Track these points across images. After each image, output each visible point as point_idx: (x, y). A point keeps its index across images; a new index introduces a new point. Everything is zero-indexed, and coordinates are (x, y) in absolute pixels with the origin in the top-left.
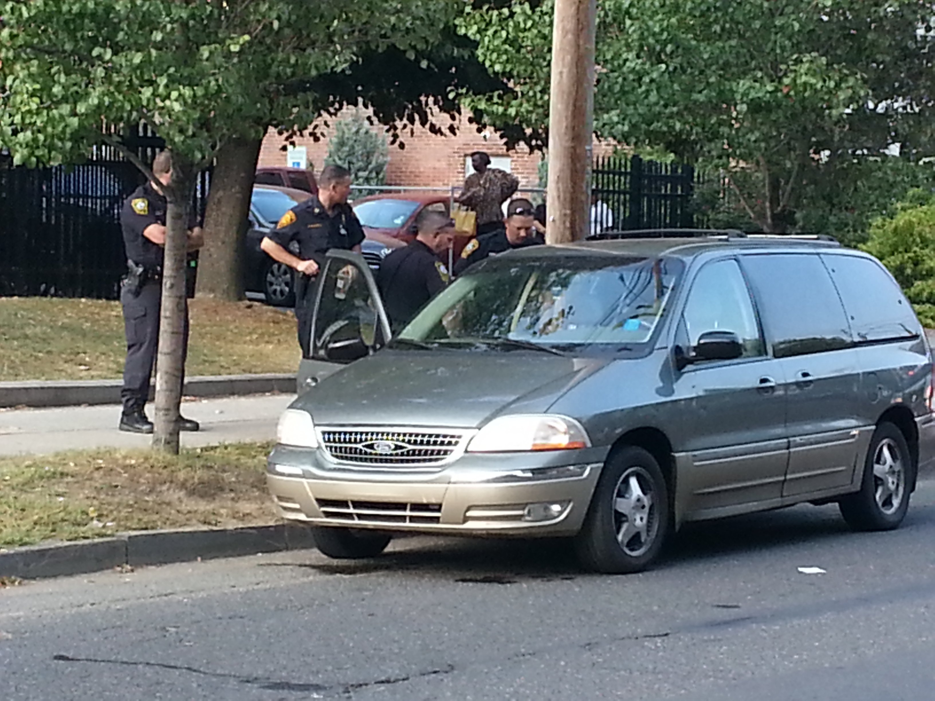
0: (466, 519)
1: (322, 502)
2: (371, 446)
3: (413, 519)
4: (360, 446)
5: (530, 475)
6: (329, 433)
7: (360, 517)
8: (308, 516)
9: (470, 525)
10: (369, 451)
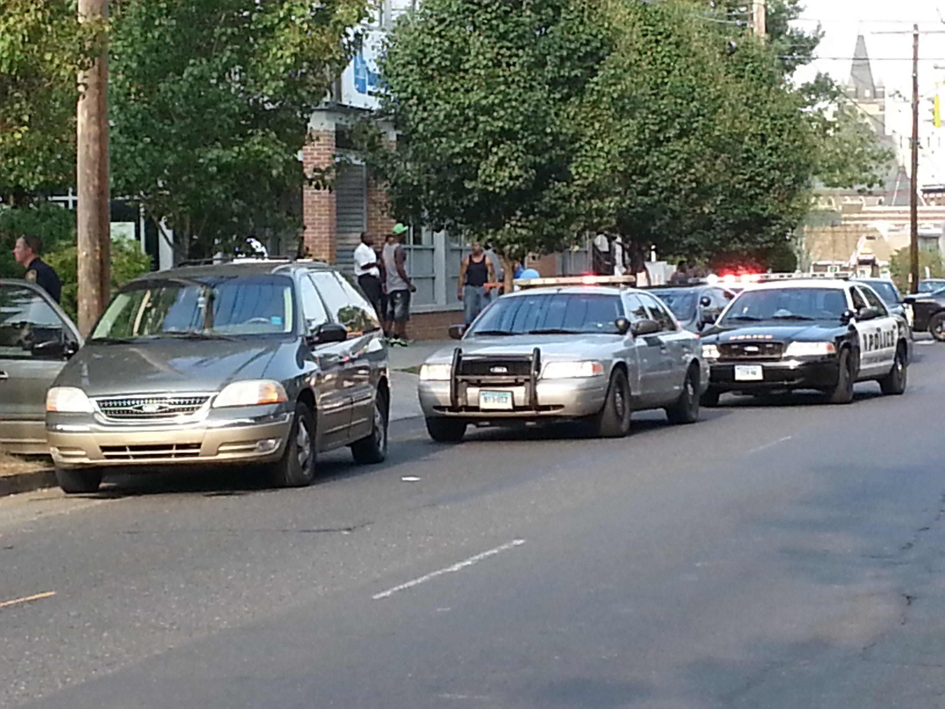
0: (218, 452)
1: (104, 449)
2: (140, 408)
3: (177, 455)
4: (130, 408)
5: (253, 421)
6: (103, 401)
7: (135, 457)
8: (91, 459)
9: (221, 456)
10: (139, 411)
